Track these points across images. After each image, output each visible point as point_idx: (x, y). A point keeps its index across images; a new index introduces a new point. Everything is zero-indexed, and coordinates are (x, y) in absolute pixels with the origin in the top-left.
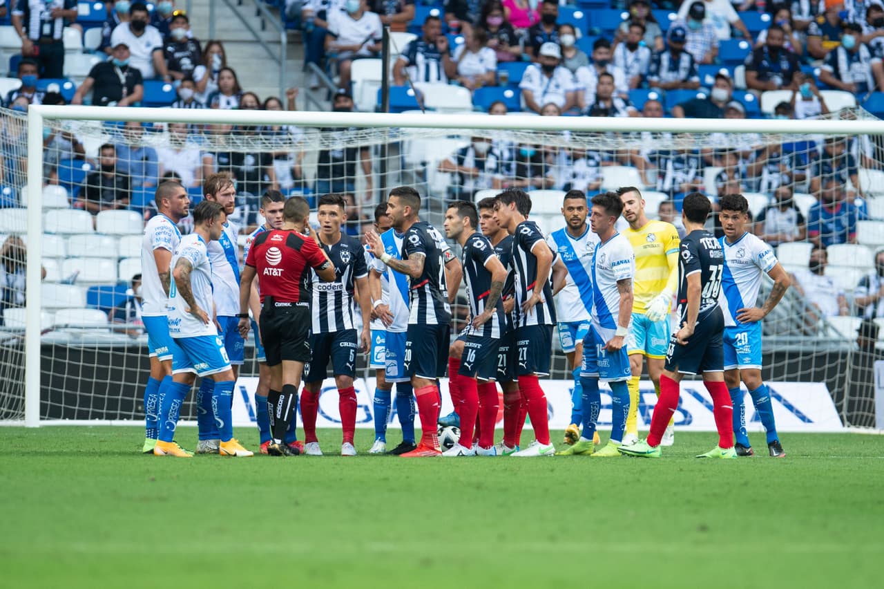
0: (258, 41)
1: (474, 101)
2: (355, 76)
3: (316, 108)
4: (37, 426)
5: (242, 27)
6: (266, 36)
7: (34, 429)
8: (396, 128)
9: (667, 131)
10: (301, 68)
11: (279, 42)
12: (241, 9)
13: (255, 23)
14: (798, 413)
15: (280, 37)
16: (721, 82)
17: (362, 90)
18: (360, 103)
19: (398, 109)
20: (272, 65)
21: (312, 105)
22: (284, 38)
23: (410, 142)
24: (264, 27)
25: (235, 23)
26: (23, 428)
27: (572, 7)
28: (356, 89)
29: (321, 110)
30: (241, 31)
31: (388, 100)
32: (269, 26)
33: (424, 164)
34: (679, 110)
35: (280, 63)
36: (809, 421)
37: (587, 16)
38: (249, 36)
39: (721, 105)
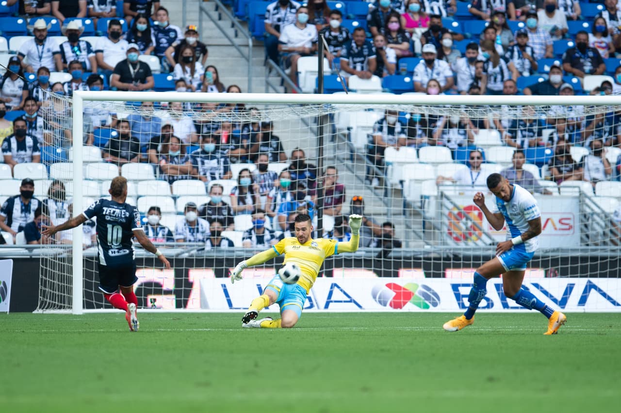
0: (233, 45)
1: (384, 85)
2: (300, 68)
3: (274, 91)
4: (81, 313)
5: (222, 35)
6: (237, 41)
7: (79, 316)
8: (329, 104)
9: (519, 105)
10: (263, 63)
11: (247, 46)
12: (220, 23)
13: (231, 32)
14: (609, 298)
15: (248, 42)
16: (555, 70)
17: (305, 78)
18: (304, 87)
19: (330, 91)
20: (243, 61)
21: (270, 89)
22: (251, 43)
23: (339, 114)
24: (236, 35)
25: (217, 32)
26: (71, 315)
27: (451, 19)
28: (301, 77)
29: (277, 92)
30: (221, 38)
31: (323, 85)
32: (240, 34)
33: (349, 129)
34: (528, 91)
35: (248, 60)
36: (618, 305)
37: (462, 26)
38: (226, 41)
39: (557, 86)
